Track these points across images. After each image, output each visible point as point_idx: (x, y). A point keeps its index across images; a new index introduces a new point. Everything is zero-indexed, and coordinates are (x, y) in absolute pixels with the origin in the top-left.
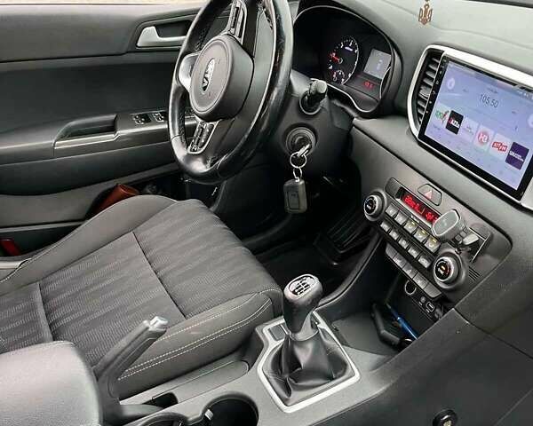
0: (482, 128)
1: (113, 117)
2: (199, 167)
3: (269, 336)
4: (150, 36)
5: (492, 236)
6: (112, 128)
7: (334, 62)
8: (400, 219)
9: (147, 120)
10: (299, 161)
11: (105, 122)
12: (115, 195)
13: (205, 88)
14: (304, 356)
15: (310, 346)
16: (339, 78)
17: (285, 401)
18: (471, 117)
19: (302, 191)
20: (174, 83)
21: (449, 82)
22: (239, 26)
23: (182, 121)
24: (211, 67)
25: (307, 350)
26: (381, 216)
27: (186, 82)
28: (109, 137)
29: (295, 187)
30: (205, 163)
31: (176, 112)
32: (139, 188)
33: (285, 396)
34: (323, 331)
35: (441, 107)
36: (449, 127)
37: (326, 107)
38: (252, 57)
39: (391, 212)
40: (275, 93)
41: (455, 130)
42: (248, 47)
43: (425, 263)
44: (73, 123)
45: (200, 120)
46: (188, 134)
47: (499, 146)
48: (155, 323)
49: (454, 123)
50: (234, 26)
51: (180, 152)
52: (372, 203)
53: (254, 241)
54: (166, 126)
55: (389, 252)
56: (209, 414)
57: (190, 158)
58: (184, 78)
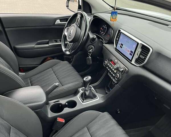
0: (126, 47)
1: (48, 40)
2: (68, 53)
3: (81, 90)
4: (58, 22)
5: (126, 69)
6: (48, 43)
7: (101, 30)
8: (110, 66)
9: (56, 42)
10: (90, 53)
11: (46, 42)
12: (47, 59)
13: (70, 36)
14: (87, 93)
15: (89, 91)
16: (102, 34)
17: (83, 102)
18: (124, 45)
19: (91, 60)
20: (63, 33)
21: (121, 37)
22: (78, 22)
23: (65, 42)
24: (72, 31)
25: (88, 92)
26: (107, 66)
27: (66, 34)
28: (47, 45)
29: (89, 58)
30: (69, 52)
31: (63, 40)
32: (53, 58)
33: (83, 101)
34: (93, 90)
35: (119, 42)
36: (121, 47)
37: (97, 41)
38: (81, 29)
39: (109, 64)
40: (84, 38)
41: (122, 47)
42: (80, 27)
43: (114, 75)
44: (39, 41)
45: (69, 43)
46: (66, 45)
47: (128, 51)
48: (57, 84)
49: (121, 46)
50: (77, 22)
51: (64, 49)
52: (105, 63)
53: (81, 73)
54: (61, 43)
55: (109, 74)
56: (67, 104)
57: (66, 51)
58: (66, 33)
